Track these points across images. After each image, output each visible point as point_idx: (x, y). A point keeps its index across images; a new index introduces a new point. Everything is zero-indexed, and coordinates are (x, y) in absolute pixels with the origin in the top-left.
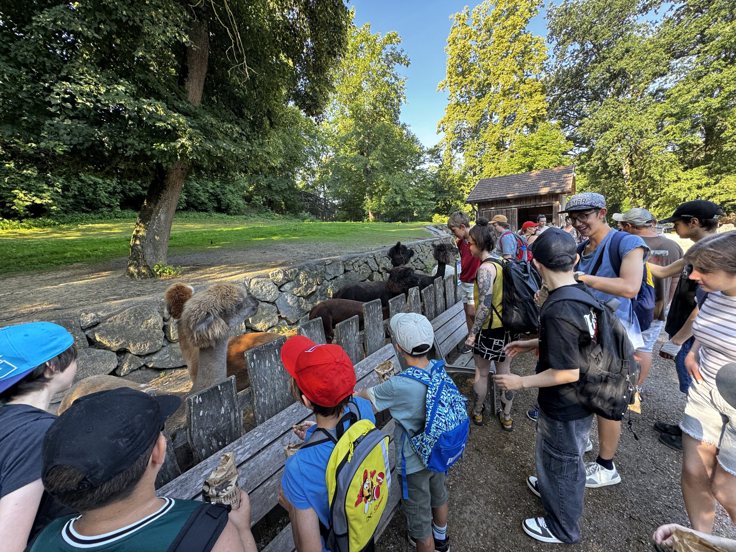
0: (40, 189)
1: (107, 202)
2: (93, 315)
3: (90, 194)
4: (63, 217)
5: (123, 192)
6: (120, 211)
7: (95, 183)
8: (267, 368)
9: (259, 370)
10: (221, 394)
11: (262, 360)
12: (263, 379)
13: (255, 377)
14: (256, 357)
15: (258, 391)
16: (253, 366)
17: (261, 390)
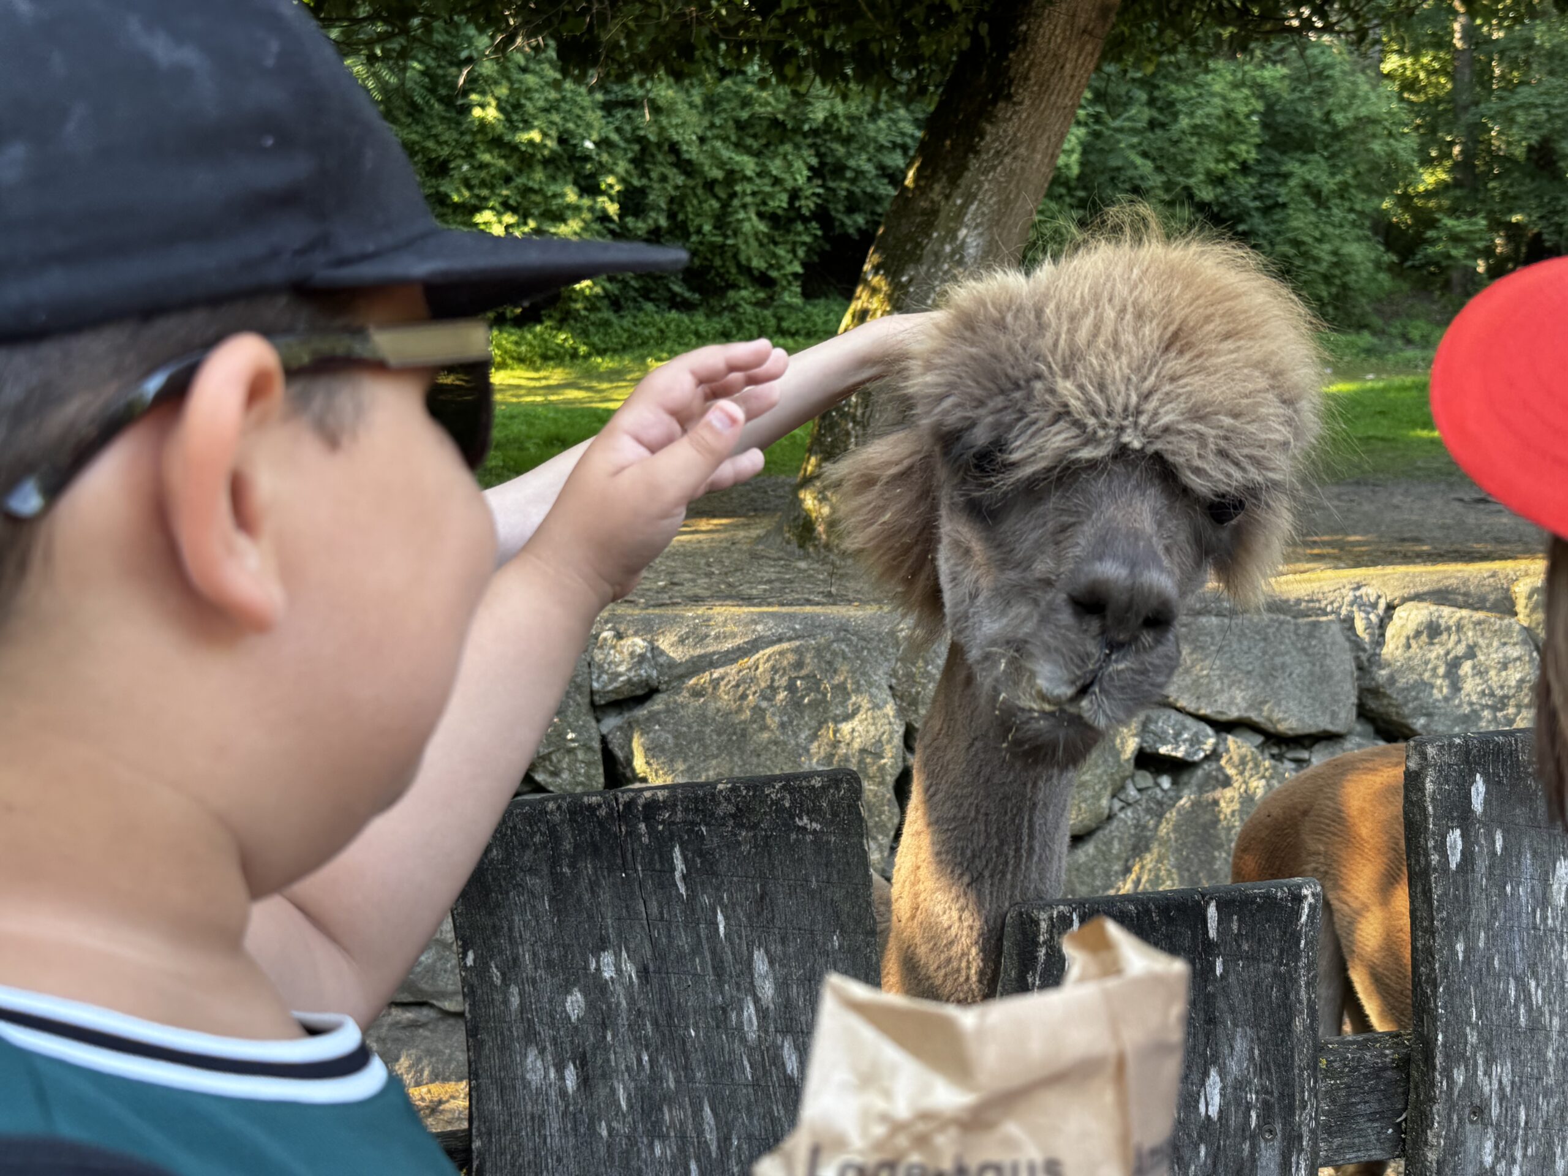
0: (555, 204)
1: (758, 263)
2: (639, 644)
3: (707, 228)
4: (607, 323)
5: (822, 215)
6: (798, 301)
7: (732, 176)
8: (1553, 918)
9: (1493, 912)
10: (1218, 973)
11: (1526, 842)
12: (1513, 993)
13: (1460, 947)
14: (1487, 802)
15: (1462, 1068)
16: (1455, 860)
17: (1488, 1073)
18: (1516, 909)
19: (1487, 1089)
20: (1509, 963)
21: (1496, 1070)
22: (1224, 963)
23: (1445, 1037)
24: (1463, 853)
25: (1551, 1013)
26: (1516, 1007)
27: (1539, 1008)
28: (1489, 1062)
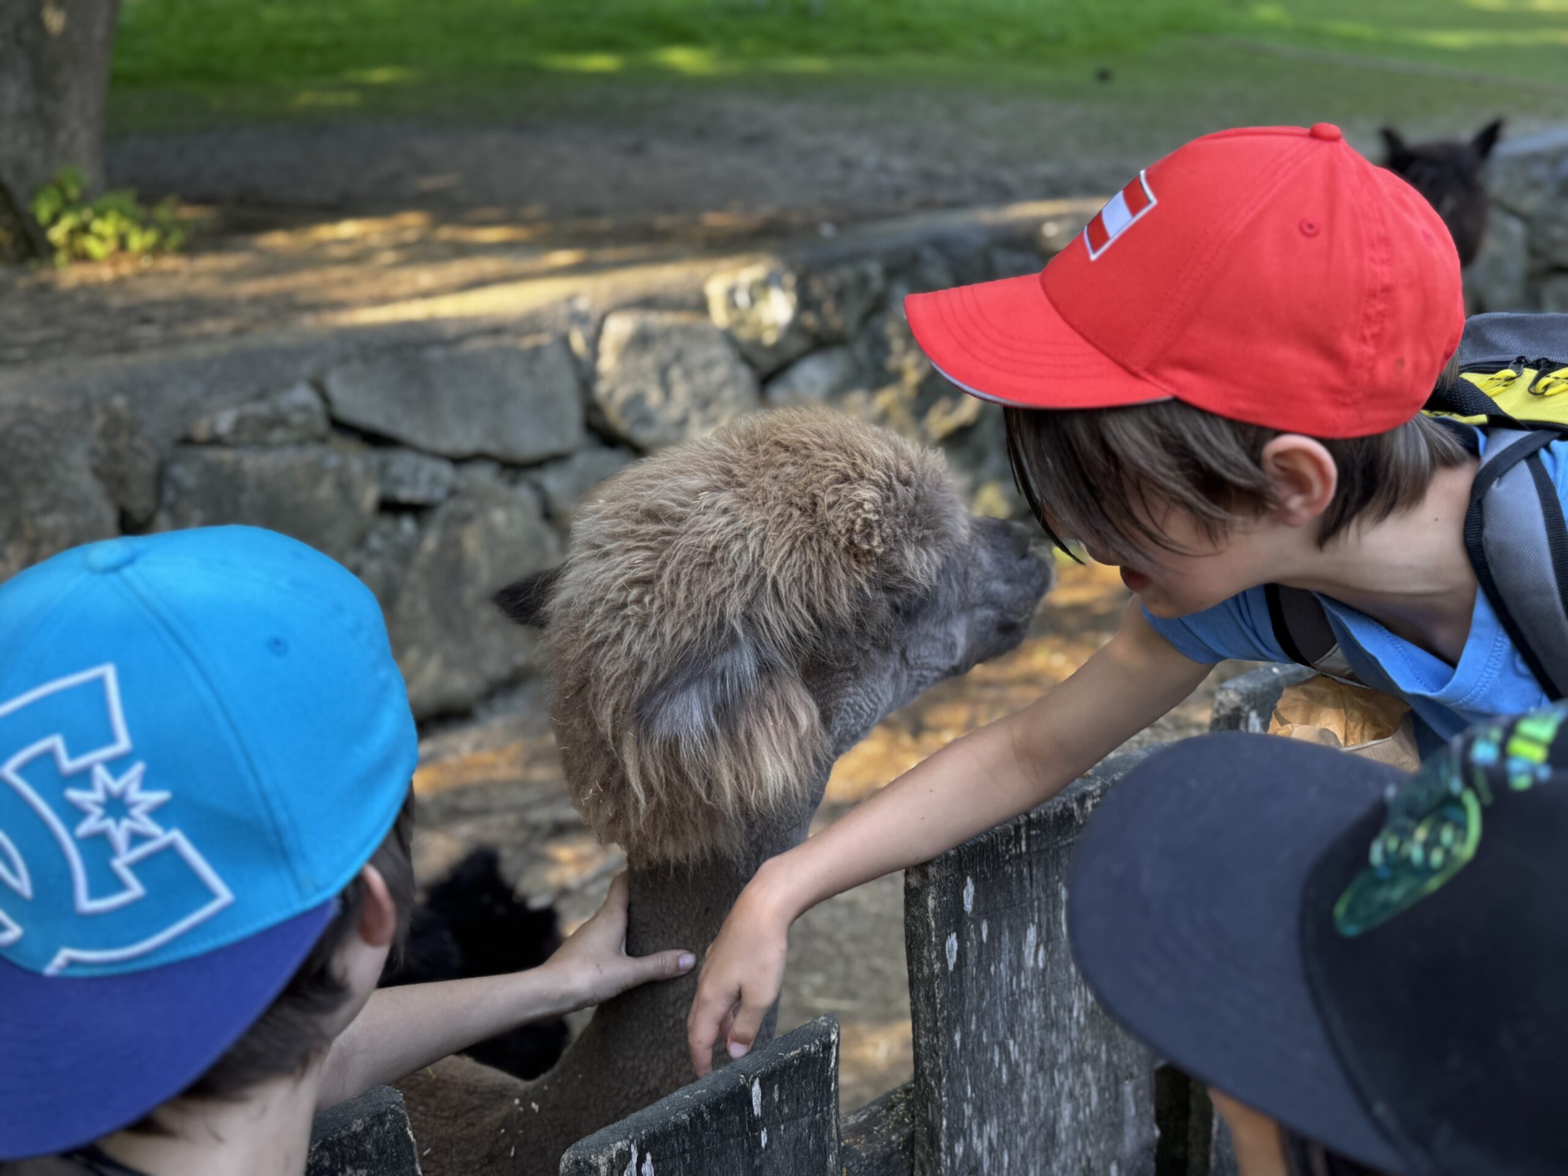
8: (1026, 981)
9: (982, 995)
10: (763, 1145)
11: (1005, 923)
12: (997, 1058)
13: (957, 1037)
14: (976, 899)
15: (962, 1140)
16: (952, 961)
17: (980, 1136)
18: (998, 984)
19: (980, 1150)
20: (993, 1033)
21: (987, 1128)
22: (768, 1134)
23: (948, 1121)
24: (958, 953)
25: (1025, 1062)
26: (1000, 1069)
27: (1017, 1062)
28: (980, 1126)
